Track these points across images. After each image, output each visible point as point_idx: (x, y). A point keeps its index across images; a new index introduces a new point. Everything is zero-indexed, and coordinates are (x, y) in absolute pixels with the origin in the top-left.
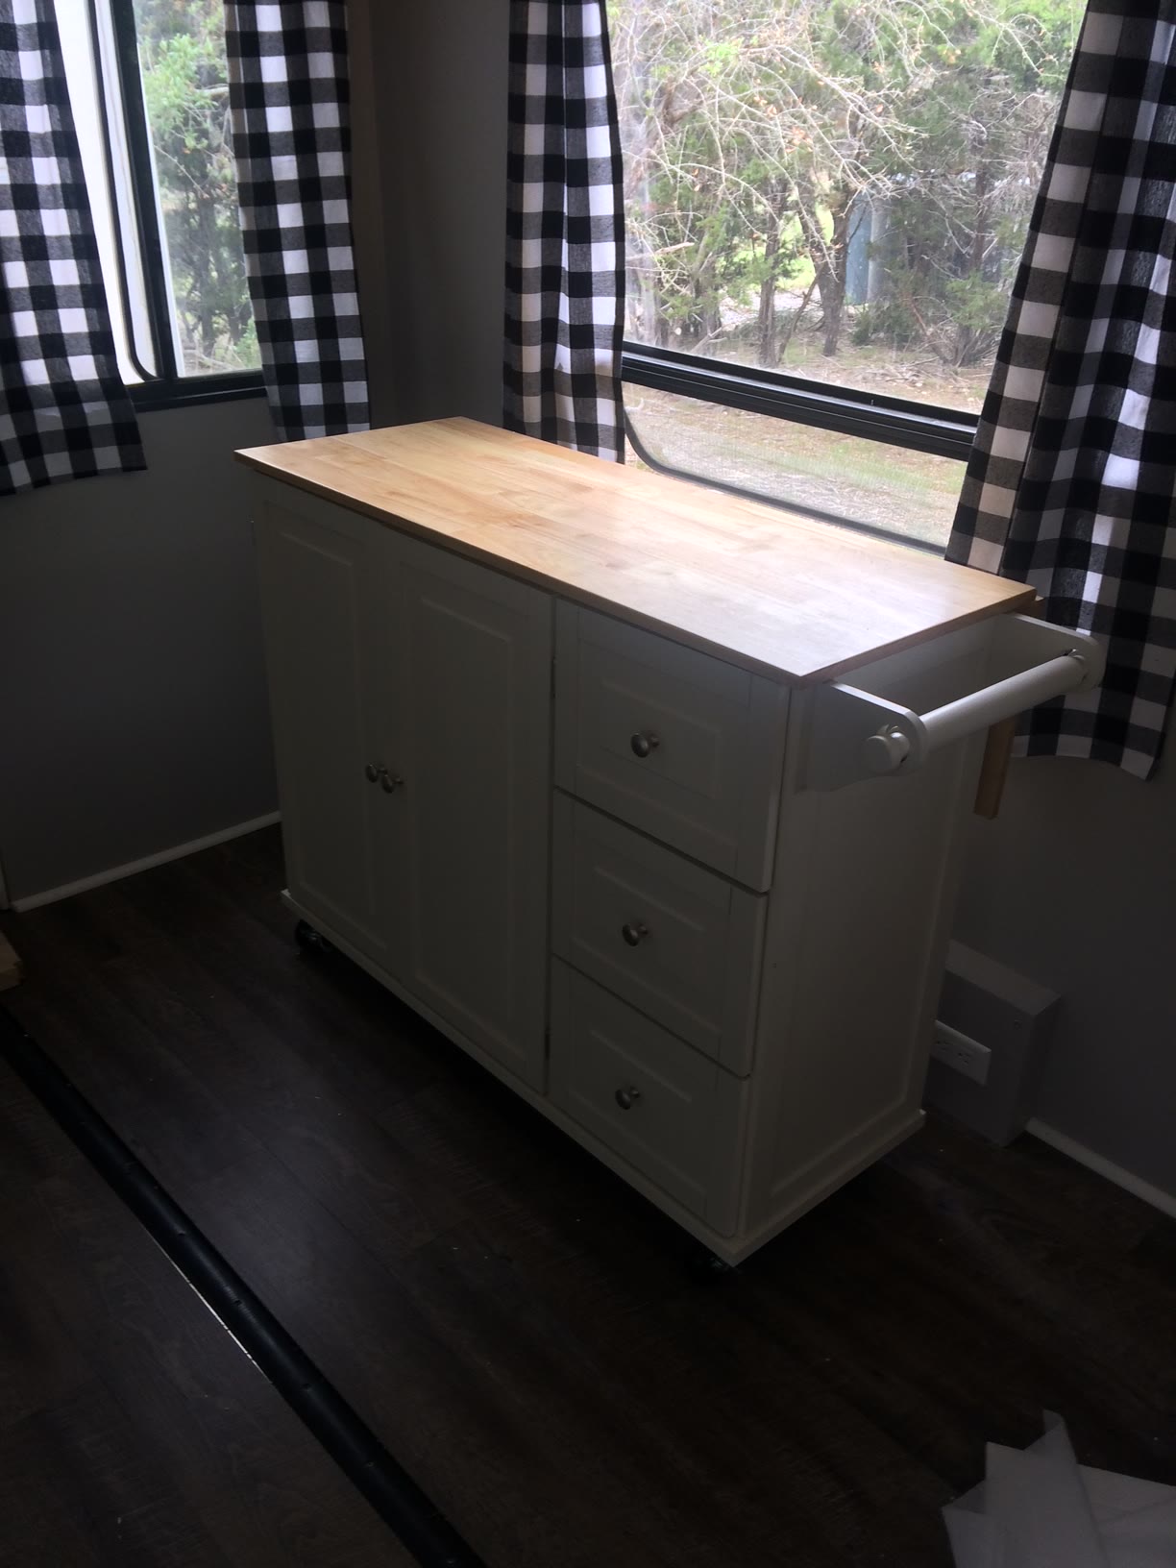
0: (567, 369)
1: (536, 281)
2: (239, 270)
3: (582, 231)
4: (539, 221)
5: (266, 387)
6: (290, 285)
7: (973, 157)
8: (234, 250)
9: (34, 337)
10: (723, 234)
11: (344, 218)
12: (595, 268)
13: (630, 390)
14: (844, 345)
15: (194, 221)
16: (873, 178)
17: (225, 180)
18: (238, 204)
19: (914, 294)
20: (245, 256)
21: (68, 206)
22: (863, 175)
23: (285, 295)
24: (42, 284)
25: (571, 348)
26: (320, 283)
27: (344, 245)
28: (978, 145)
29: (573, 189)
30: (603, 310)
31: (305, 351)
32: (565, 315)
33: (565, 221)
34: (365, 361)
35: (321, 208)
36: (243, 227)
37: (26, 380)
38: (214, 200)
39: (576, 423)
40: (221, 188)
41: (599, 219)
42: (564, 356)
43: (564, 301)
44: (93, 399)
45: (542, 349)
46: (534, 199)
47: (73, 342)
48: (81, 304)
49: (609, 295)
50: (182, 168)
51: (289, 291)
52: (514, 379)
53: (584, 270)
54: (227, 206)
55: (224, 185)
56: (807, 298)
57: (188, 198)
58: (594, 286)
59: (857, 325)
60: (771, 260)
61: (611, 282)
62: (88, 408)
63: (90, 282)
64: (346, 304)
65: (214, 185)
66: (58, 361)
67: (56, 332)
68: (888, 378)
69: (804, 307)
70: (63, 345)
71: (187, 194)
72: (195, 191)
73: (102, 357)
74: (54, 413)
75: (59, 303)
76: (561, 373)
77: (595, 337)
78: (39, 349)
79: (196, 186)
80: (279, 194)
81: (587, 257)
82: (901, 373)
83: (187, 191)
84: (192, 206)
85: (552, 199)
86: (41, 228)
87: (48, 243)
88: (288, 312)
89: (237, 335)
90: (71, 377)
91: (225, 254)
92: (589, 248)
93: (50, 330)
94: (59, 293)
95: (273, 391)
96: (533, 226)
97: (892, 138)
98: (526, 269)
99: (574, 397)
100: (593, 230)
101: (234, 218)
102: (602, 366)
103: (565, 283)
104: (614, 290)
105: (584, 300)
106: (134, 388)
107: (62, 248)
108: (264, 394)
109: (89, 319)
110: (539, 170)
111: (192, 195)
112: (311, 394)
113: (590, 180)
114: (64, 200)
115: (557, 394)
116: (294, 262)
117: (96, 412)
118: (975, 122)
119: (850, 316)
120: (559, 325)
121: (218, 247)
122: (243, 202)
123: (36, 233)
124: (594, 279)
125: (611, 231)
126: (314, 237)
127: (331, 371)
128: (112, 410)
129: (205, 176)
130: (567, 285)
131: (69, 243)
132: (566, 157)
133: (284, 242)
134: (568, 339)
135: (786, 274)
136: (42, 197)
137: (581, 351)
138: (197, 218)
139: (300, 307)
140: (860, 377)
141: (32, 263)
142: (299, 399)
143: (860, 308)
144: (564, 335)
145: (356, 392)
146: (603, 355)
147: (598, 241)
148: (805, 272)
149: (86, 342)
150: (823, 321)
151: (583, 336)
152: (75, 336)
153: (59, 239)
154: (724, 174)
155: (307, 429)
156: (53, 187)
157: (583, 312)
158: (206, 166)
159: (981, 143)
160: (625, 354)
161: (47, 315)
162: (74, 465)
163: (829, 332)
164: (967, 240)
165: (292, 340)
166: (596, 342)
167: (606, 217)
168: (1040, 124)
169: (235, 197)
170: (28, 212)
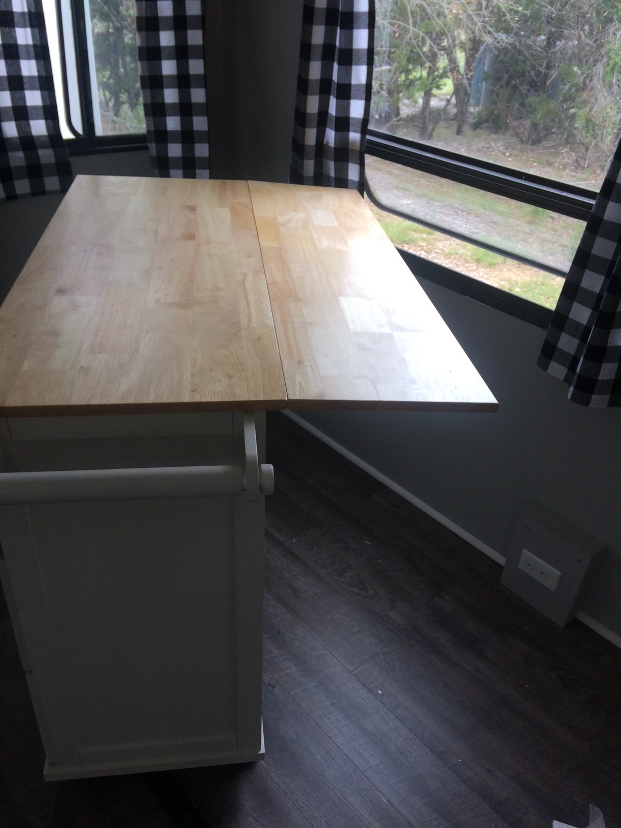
0: (332, 144)
1: (317, 87)
2: (135, 69)
3: (347, 57)
4: (321, 50)
5: (148, 144)
6: (165, 82)
7: (547, 27)
8: (132, 56)
9: (9, 107)
10: (404, 63)
11: (200, 42)
12: (354, 82)
13: (369, 159)
14: (466, 128)
15: (111, 39)
16: (496, 35)
17: (130, 16)
18: (136, 30)
19: (508, 102)
20: (139, 62)
21: (32, 26)
22: (490, 33)
23: (162, 88)
24: (15, 74)
25: (335, 131)
26: (183, 81)
27: (199, 58)
28: (549, 20)
29: (343, 31)
30: (356, 109)
31: (173, 123)
32: (332, 110)
33: (337, 51)
34: (209, 131)
35: (186, 34)
36: (138, 43)
37: (4, 134)
38: (123, 27)
39: (335, 177)
40: (127, 21)
41: (359, 50)
42: (331, 135)
43: (333, 101)
44: (44, 147)
45: (317, 131)
46: (318, 35)
47: (34, 112)
48: (38, 87)
49: (360, 99)
50: (106, 8)
51: (165, 85)
52: (299, 148)
53: (347, 82)
54: (130, 32)
55: (128, 19)
56: (448, 101)
57: (109, 26)
58: (352, 93)
59: (474, 118)
60: (430, 78)
61: (363, 91)
62: (41, 152)
63: (44, 75)
64: (198, 95)
65: (123, 18)
66: (23, 123)
67: (23, 104)
68: (490, 150)
69: (446, 106)
70: (27, 113)
71: (109, 23)
72: (113, 23)
73: (50, 121)
74: (20, 155)
75: (25, 87)
76: (327, 146)
77: (351, 125)
78: (12, 115)
79: (113, 18)
80: (161, 24)
81: (349, 74)
82: (498, 147)
83: (108, 22)
84: (111, 30)
85: (330, 36)
86: (16, 40)
87: (20, 49)
88: (163, 98)
89: (133, 106)
90: (31, 133)
91: (128, 59)
92: (351, 69)
93: (19, 103)
94: (25, 81)
95: (152, 147)
96: (317, 53)
97: (508, 12)
98: (311, 80)
99: (335, 161)
100: (354, 57)
101: (134, 39)
102: (354, 143)
103: (334, 90)
104: (364, 96)
105: (346, 101)
106: (69, 141)
107: (28, 52)
108: (146, 148)
109: (43, 97)
110: (323, 18)
111: (111, 25)
112: (175, 150)
113: (354, 25)
114: (30, 23)
115: (324, 159)
116: (168, 67)
117: (46, 155)
118: (549, 7)
119: (471, 113)
120: (329, 115)
121: (123, 56)
122: (139, 29)
123: (13, 43)
124: (352, 89)
125: (365, 59)
126: (181, 52)
127: (187, 136)
128: (55, 155)
129: (118, 12)
130: (336, 91)
131: (32, 50)
132: (340, 10)
133: (163, 55)
134: (334, 125)
135: (438, 87)
136: (16, 20)
137: (341, 133)
138: (114, 37)
139: (171, 96)
140: (475, 148)
141: (9, 61)
142: (167, 151)
143: (477, 109)
144: (331, 123)
145: (202, 150)
146: (354, 136)
147: (357, 64)
148: (448, 86)
149: (41, 112)
150: (456, 115)
151: (343, 123)
152: (35, 108)
153: (27, 46)
154: (411, 28)
155: (172, 172)
156: (23, 14)
157: (344, 108)
158: (119, 7)
159: (552, 19)
160: (368, 137)
161: (18, 93)
162: (32, 187)
163: (459, 122)
164: (539, 74)
165: (165, 116)
166: (351, 128)
167: (363, 50)
168: (586, 11)
169: (135, 26)
170: (7, 29)
